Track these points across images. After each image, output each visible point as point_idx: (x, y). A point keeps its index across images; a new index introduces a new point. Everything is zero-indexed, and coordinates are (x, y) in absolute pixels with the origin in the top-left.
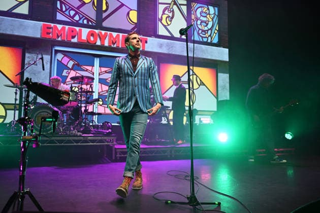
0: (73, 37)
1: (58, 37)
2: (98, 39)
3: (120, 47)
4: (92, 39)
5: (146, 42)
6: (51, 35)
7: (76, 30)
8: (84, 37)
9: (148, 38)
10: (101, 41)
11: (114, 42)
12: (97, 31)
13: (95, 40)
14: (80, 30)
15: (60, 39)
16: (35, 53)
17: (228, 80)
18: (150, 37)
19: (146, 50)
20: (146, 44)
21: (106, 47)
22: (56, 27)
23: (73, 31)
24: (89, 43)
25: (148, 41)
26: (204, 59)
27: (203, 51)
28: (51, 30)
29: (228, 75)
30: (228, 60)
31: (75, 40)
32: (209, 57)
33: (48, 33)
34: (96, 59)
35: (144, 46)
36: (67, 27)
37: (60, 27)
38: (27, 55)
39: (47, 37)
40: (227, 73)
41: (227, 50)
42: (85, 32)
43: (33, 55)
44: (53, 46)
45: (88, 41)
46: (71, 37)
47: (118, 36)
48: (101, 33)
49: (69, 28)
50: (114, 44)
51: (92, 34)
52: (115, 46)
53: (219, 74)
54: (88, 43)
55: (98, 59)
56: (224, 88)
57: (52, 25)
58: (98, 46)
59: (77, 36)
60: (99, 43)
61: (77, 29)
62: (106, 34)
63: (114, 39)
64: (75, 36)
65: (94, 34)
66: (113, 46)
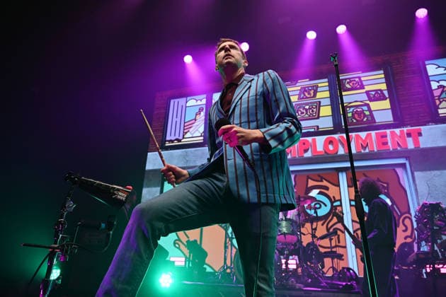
0: (306, 151)
2: (340, 146)
3: (376, 150)
4: (331, 147)
5: (420, 134)
7: (308, 141)
8: (320, 148)
9: (422, 127)
10: (344, 147)
11: (365, 145)
12: (336, 136)
13: (336, 148)
14: (314, 140)
18: (425, 125)
19: (422, 146)
20: (420, 138)
23: (304, 144)
24: (328, 154)
25: (422, 132)
31: (308, 154)
34: (340, 174)
35: (416, 142)
42: (320, 141)
45: (325, 152)
46: (303, 152)
47: (369, 136)
48: (342, 137)
50: (364, 148)
51: (331, 142)
52: (367, 151)
54: (326, 155)
55: (344, 174)
58: (341, 156)
59: (310, 150)
60: (341, 151)
61: (310, 139)
62: (350, 137)
63: (364, 141)
64: (308, 150)
65: (334, 141)
66: (363, 151)
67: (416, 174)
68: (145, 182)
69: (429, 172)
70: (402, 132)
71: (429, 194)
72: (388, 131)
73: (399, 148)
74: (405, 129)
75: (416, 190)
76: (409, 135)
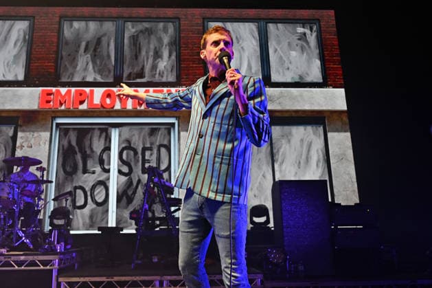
0: (82, 102)
1: (61, 104)
2: (118, 101)
4: (108, 101)
6: (51, 103)
7: (85, 92)
8: (97, 100)
10: (121, 102)
12: (115, 89)
13: (113, 103)
14: (92, 92)
15: (63, 107)
16: (29, 131)
17: (349, 143)
21: (129, 111)
22: (58, 92)
23: (81, 94)
24: (104, 108)
26: (297, 111)
27: (293, 98)
28: (52, 96)
29: (348, 134)
30: (345, 108)
31: (84, 107)
32: (307, 107)
33: (48, 102)
34: (113, 130)
36: (73, 89)
37: (63, 90)
38: (20, 134)
39: (47, 106)
40: (345, 131)
41: (342, 91)
42: (98, 92)
43: (28, 133)
44: (54, 118)
45: (102, 106)
46: (78, 103)
49: (76, 91)
50: (141, 105)
51: (109, 95)
52: (142, 108)
53: (330, 135)
54: (102, 109)
55: (117, 130)
56: (342, 158)
57: (54, 89)
58: (117, 111)
59: (86, 102)
60: (118, 106)
61: (87, 90)
64: (84, 101)
65: (112, 94)
66: (138, 108)
72: (166, 89)
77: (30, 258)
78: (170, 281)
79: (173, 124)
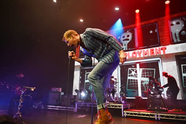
3: (150, 55)
4: (134, 55)
5: (166, 49)
7: (127, 53)
8: (131, 55)
9: (166, 46)
11: (146, 54)
12: (136, 51)
13: (136, 55)
14: (129, 53)
18: (168, 45)
35: (164, 52)
42: (131, 53)
45: (133, 57)
47: (148, 50)
48: (138, 51)
51: (134, 53)
52: (147, 56)
54: (132, 58)
55: (138, 64)
58: (138, 58)
60: (138, 56)
61: (127, 52)
62: (141, 51)
63: (146, 52)
64: (127, 56)
65: (136, 53)
66: (145, 56)
67: (163, 63)
68: (75, 69)
69: (167, 63)
70: (159, 48)
71: (167, 70)
72: (154, 48)
73: (158, 54)
74: (161, 47)
75: (163, 69)
76: (162, 49)
77: (115, 105)
78: (161, 115)
79: (159, 60)
